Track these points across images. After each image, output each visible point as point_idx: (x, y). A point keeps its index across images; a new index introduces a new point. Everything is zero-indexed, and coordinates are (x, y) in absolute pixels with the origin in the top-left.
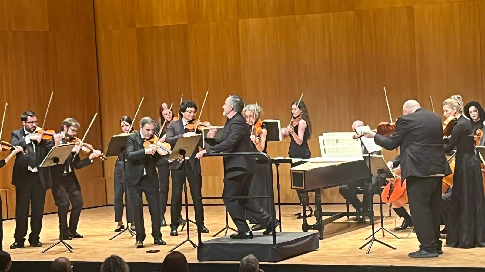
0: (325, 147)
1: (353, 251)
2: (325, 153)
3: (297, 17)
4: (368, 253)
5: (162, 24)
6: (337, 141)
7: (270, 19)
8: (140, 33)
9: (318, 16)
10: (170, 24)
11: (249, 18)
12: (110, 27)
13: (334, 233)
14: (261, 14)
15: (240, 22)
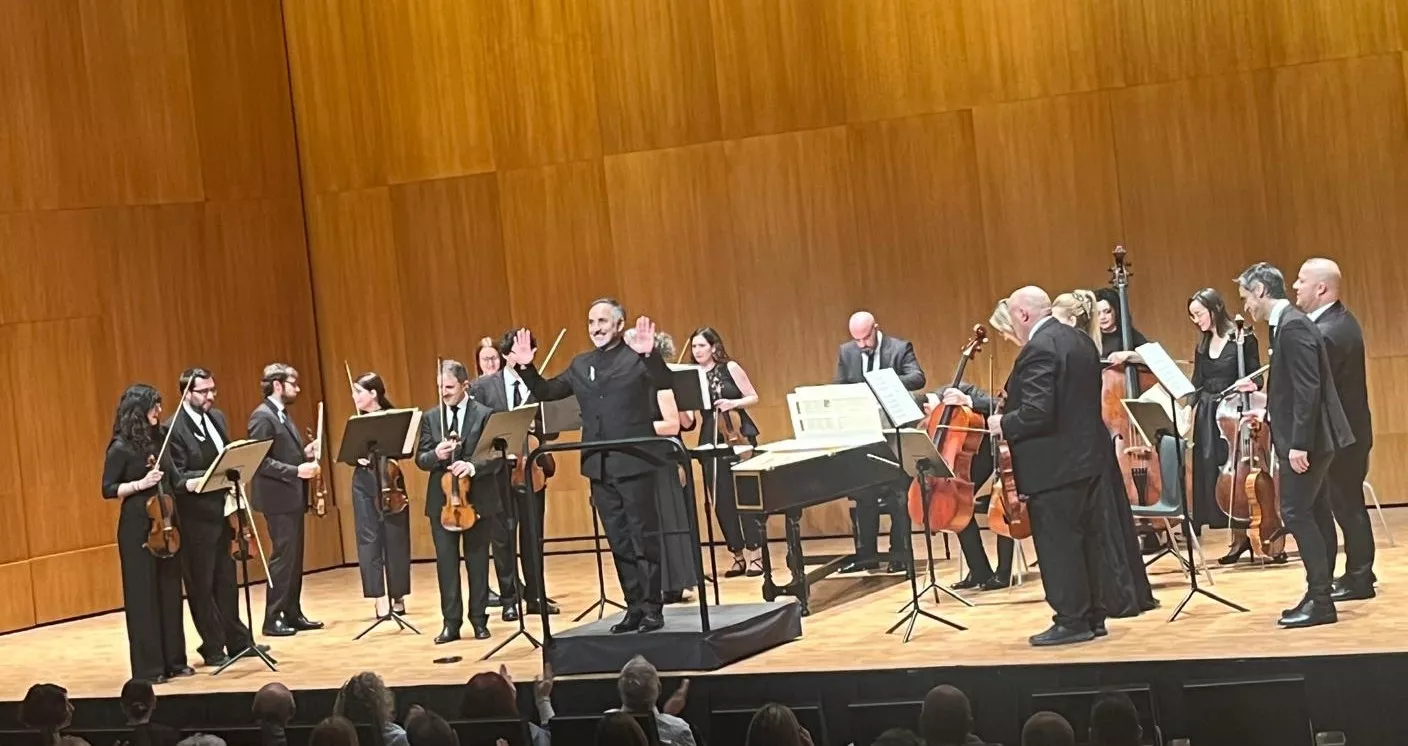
0: (803, 416)
1: (873, 638)
2: (803, 429)
3: (728, 144)
4: (907, 641)
5: (442, 175)
6: (826, 403)
7: (672, 150)
8: (397, 195)
9: (772, 140)
10: (458, 171)
11: (626, 151)
12: (334, 187)
13: (830, 601)
14: (652, 143)
15: (608, 161)
